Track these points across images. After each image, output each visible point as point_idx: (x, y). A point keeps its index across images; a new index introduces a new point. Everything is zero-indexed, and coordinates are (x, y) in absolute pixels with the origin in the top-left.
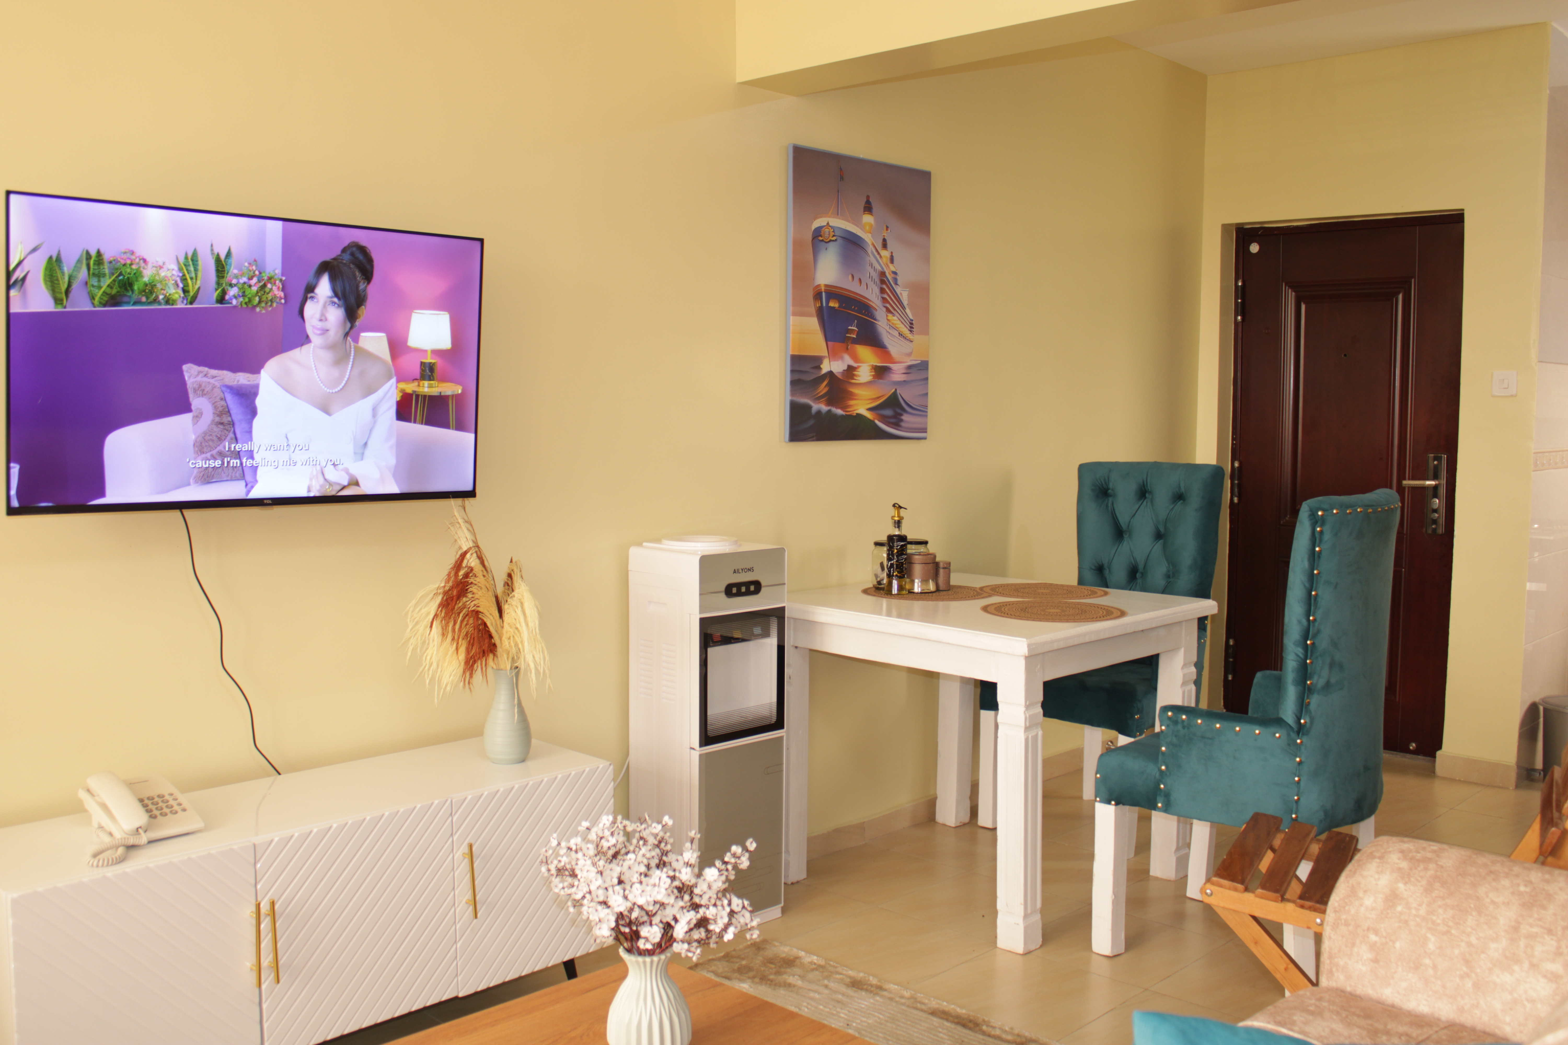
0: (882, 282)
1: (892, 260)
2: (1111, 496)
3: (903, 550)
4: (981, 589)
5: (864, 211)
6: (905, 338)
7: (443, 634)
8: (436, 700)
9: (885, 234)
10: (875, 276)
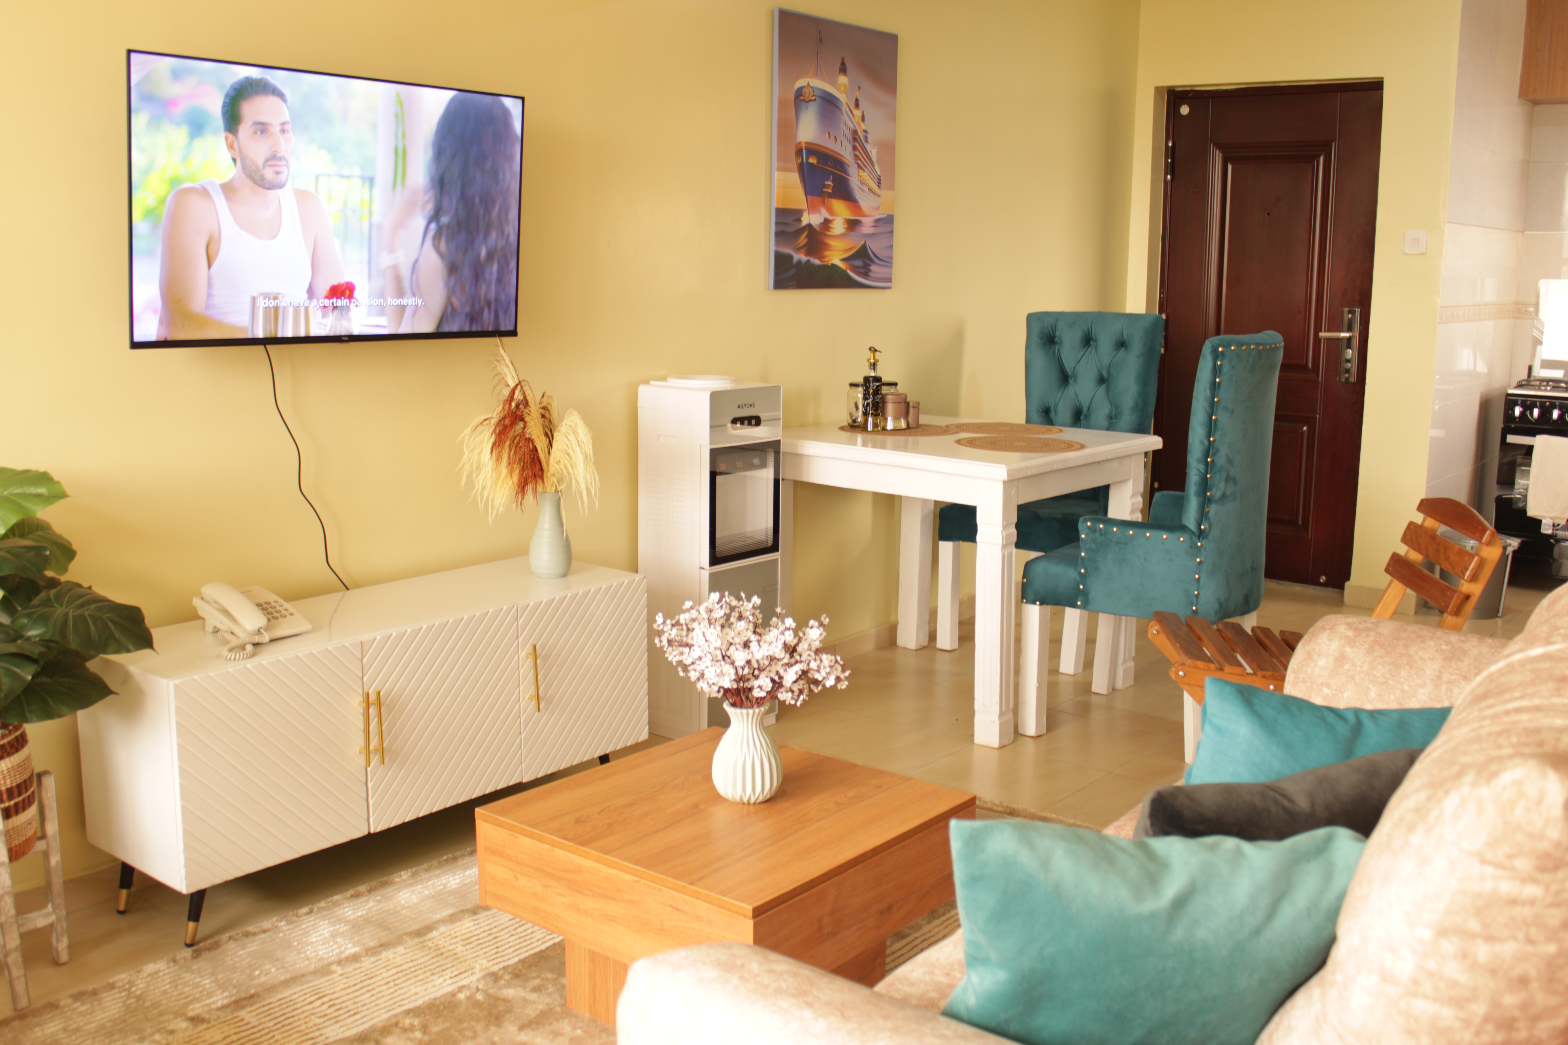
0: (855, 140)
1: (863, 119)
2: (1057, 343)
3: (878, 390)
4: (947, 426)
5: (840, 72)
6: (874, 193)
8: (490, 519)
9: (857, 94)
10: (849, 134)
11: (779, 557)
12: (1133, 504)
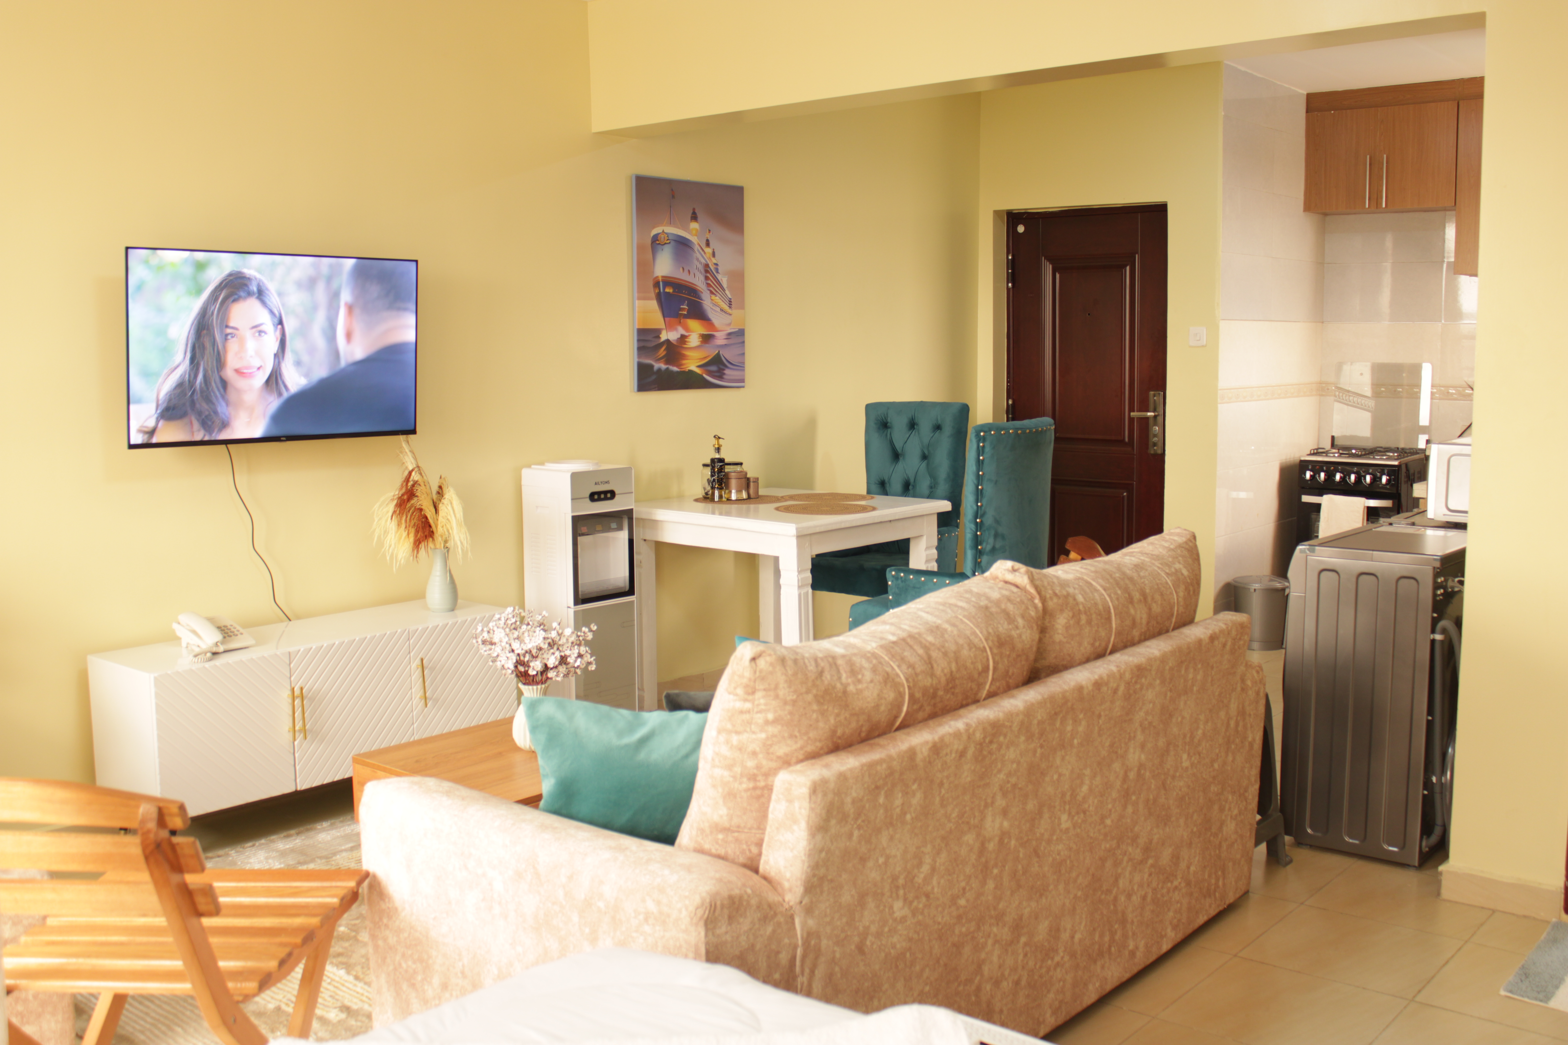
0: (707, 271)
1: (714, 255)
2: (890, 428)
3: (722, 469)
4: (782, 497)
5: (691, 220)
6: (726, 313)
7: (398, 525)
8: (394, 569)
9: (708, 236)
10: (701, 267)
11: (635, 599)
12: (927, 555)
